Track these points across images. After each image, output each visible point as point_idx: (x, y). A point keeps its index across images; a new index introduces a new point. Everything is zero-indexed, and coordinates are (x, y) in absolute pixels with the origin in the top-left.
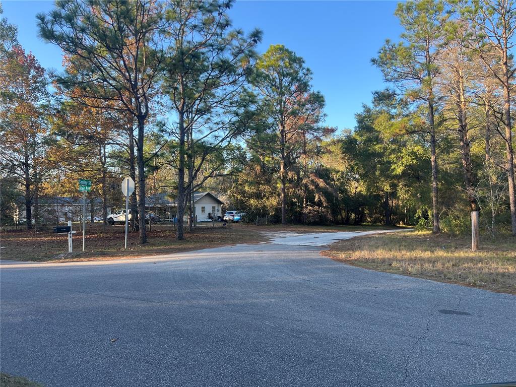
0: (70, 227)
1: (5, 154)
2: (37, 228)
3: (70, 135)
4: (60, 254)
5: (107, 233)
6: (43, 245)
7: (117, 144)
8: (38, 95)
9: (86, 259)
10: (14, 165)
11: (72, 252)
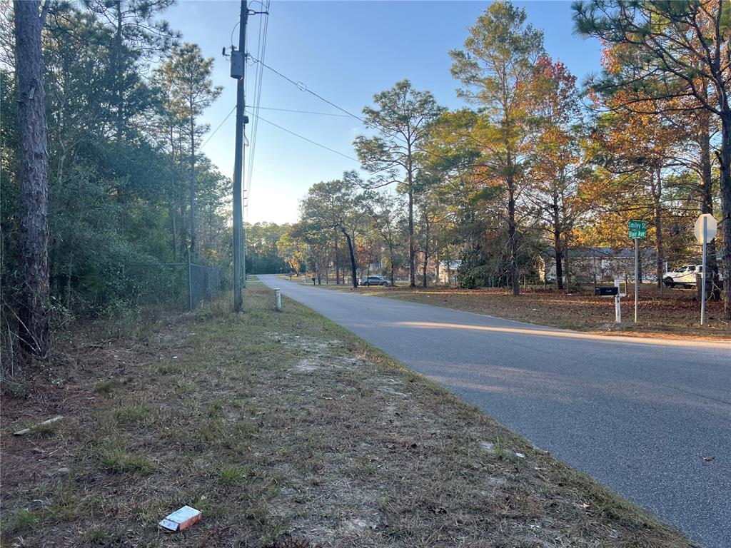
0: (617, 288)
1: (530, 195)
2: (569, 288)
3: (610, 162)
4: (604, 323)
5: (667, 299)
6: (580, 310)
7: (684, 164)
8: (569, 114)
9: (642, 334)
10: (541, 208)
11: (620, 322)
